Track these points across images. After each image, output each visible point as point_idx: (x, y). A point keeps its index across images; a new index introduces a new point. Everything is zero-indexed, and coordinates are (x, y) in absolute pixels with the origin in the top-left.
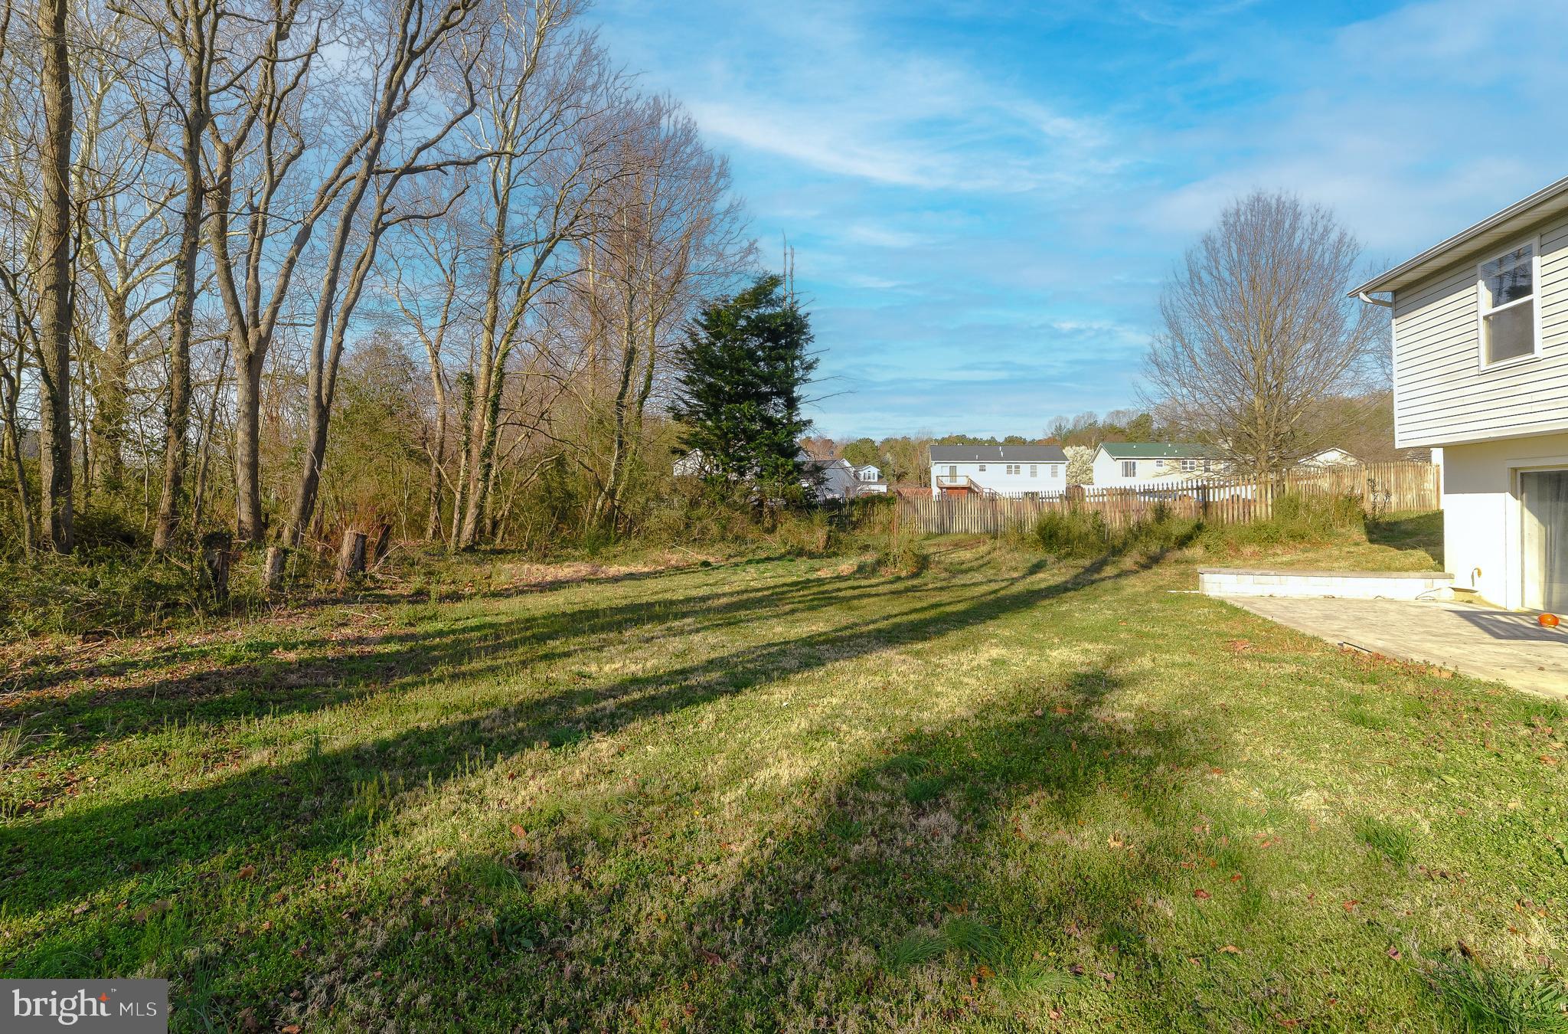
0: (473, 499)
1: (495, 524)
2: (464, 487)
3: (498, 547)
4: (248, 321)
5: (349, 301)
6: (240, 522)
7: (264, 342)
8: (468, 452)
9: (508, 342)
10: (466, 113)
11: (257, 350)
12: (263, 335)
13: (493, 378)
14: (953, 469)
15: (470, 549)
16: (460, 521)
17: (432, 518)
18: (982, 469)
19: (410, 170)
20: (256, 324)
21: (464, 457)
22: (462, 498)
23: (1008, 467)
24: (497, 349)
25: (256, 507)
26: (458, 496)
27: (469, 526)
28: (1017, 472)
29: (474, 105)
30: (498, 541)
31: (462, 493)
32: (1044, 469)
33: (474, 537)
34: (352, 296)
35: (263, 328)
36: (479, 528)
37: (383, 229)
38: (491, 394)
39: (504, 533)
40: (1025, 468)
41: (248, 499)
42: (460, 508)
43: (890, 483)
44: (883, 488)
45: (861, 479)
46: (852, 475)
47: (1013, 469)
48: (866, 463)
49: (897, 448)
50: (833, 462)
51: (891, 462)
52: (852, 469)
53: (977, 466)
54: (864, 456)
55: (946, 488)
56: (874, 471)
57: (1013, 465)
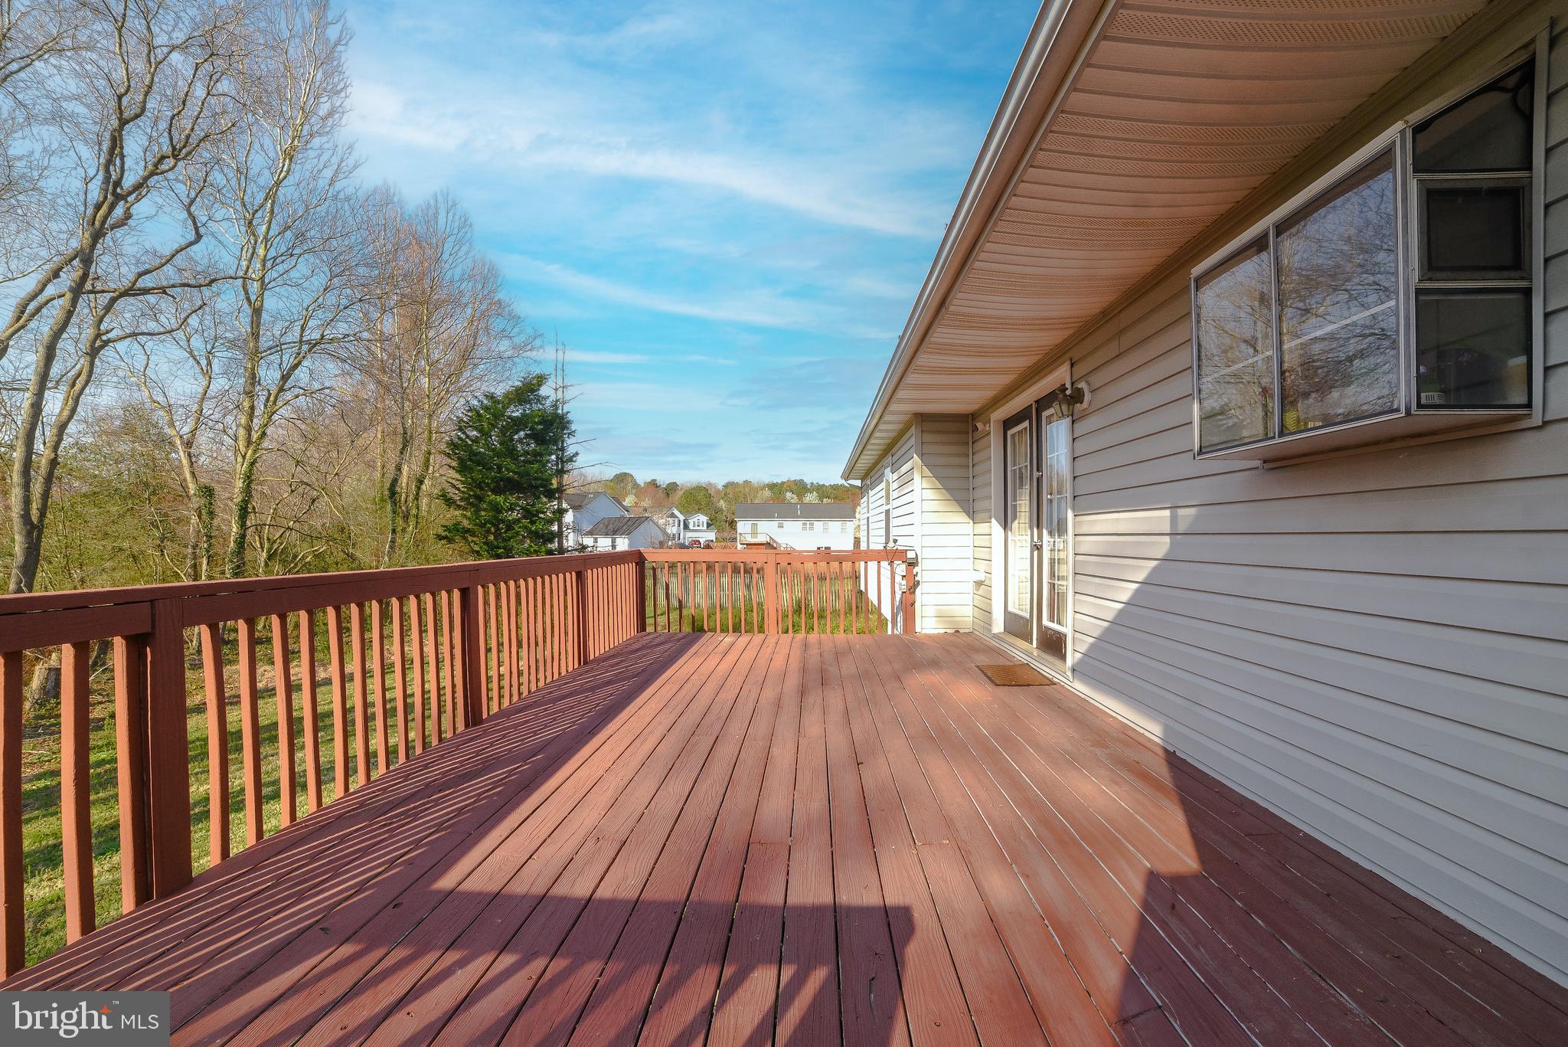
10: (191, 244)
14: (754, 526)
18: (781, 526)
19: (130, 292)
21: (205, 562)
23: (804, 524)
28: (812, 529)
29: (199, 237)
32: (835, 526)
34: (67, 413)
37: (102, 347)
40: (818, 525)
43: (720, 530)
44: (711, 536)
45: (691, 527)
46: (682, 524)
47: (808, 526)
48: (699, 510)
49: (731, 496)
50: (647, 518)
51: (724, 509)
52: (682, 518)
53: (776, 524)
54: (698, 503)
55: (747, 544)
56: (703, 519)
57: (808, 522)
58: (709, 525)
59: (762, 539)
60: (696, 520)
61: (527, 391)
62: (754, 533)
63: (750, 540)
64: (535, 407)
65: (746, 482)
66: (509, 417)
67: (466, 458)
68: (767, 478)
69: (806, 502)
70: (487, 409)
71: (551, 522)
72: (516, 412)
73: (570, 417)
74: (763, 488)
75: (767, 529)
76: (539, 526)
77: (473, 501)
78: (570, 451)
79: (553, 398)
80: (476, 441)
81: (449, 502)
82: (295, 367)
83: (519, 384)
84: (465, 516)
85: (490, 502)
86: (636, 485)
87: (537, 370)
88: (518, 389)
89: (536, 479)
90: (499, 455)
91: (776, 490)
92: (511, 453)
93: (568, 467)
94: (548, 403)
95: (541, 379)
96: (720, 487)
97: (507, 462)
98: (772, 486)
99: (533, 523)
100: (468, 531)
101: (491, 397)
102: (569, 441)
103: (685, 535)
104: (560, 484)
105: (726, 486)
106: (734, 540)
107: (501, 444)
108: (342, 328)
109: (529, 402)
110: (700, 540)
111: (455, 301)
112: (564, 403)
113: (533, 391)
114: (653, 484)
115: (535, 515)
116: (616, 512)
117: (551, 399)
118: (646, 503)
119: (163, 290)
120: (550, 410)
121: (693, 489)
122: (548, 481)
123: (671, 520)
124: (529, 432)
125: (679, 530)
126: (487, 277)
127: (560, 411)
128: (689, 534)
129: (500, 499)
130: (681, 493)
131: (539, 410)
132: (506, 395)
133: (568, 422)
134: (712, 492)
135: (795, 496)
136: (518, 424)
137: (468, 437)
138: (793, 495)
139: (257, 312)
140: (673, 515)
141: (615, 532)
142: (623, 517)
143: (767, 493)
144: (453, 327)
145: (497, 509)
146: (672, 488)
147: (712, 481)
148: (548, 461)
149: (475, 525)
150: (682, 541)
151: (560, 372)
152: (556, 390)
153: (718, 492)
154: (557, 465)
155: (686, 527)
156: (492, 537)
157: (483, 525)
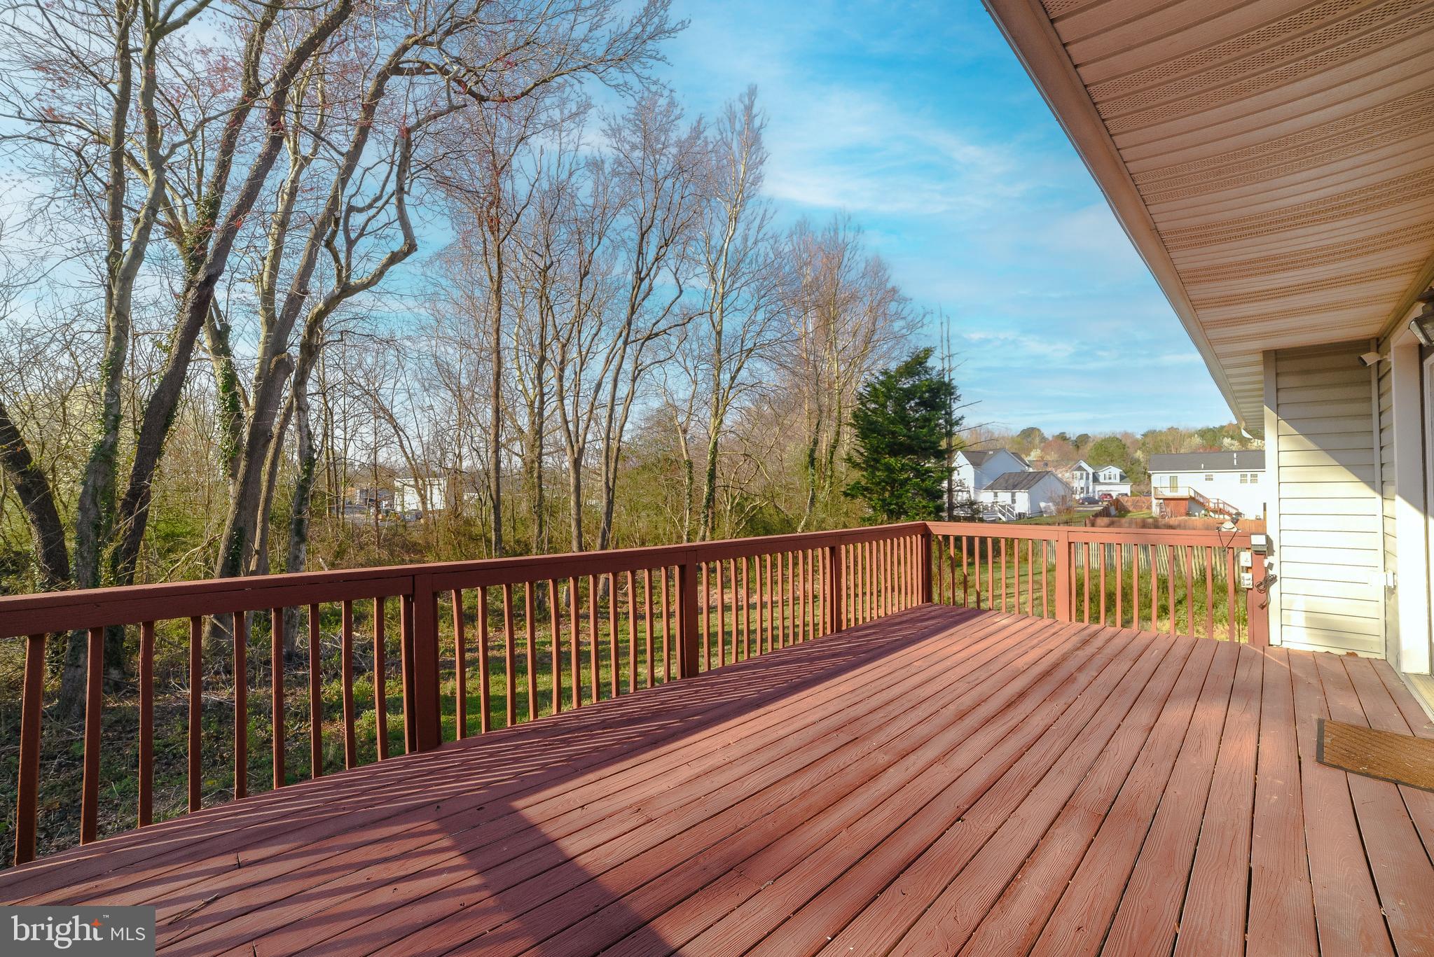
14: (1174, 479)
18: (1209, 479)
19: (651, 336)
23: (1242, 476)
28: (1254, 481)
29: (681, 292)
37: (639, 374)
43: (1136, 482)
44: (1126, 489)
45: (1101, 479)
46: (1091, 476)
47: (1249, 478)
48: (1112, 462)
49: (1151, 446)
50: (1048, 472)
51: (1142, 460)
52: (1091, 471)
53: (1203, 476)
54: (1111, 455)
55: (1164, 499)
56: (1115, 471)
57: (1249, 474)
58: (1122, 478)
59: (1183, 493)
60: (1107, 472)
61: (917, 364)
62: (1174, 486)
63: (1168, 493)
64: (923, 378)
65: (1171, 429)
66: (901, 389)
67: (867, 427)
68: (1200, 424)
69: (1254, 448)
70: (882, 383)
71: (941, 480)
72: (906, 384)
73: (954, 383)
74: (1191, 436)
75: (1189, 483)
76: (928, 483)
77: (872, 463)
78: (956, 415)
79: (939, 367)
80: (874, 411)
81: (856, 465)
82: (739, 369)
83: (909, 359)
84: (863, 476)
85: (885, 464)
86: (1043, 439)
87: (923, 344)
88: (907, 364)
89: (925, 442)
90: (892, 422)
91: (1208, 436)
92: (903, 419)
93: (956, 428)
94: (934, 373)
95: (928, 352)
96: (1139, 437)
97: (900, 428)
98: (1203, 433)
99: (923, 481)
100: (866, 489)
101: (885, 373)
102: (954, 406)
103: (1094, 488)
104: (949, 444)
105: (1145, 435)
106: (1149, 494)
107: (895, 413)
108: (769, 335)
109: (918, 374)
110: (1112, 493)
111: (853, 297)
112: (950, 371)
113: (921, 364)
114: (1062, 437)
115: (924, 474)
116: (1016, 468)
117: (937, 369)
118: (1052, 456)
119: (665, 331)
120: (936, 379)
121: (1105, 440)
122: (936, 444)
123: (1078, 473)
124: (917, 401)
125: (1087, 483)
126: (877, 270)
127: (946, 380)
128: (1098, 488)
129: (892, 460)
130: (1091, 444)
131: (927, 380)
132: (898, 370)
133: (953, 388)
134: (1128, 443)
135: (1236, 443)
136: (909, 394)
137: (868, 409)
138: (1233, 442)
139: (719, 333)
140: (1080, 468)
141: (1014, 487)
142: (1024, 472)
143: (1197, 440)
144: (855, 318)
145: (889, 469)
146: (1083, 439)
147: (1129, 430)
148: (937, 425)
149: (872, 483)
150: (1091, 495)
151: (945, 343)
152: (943, 359)
153: (1136, 442)
154: (946, 428)
155: (1096, 480)
156: (887, 494)
157: (879, 484)
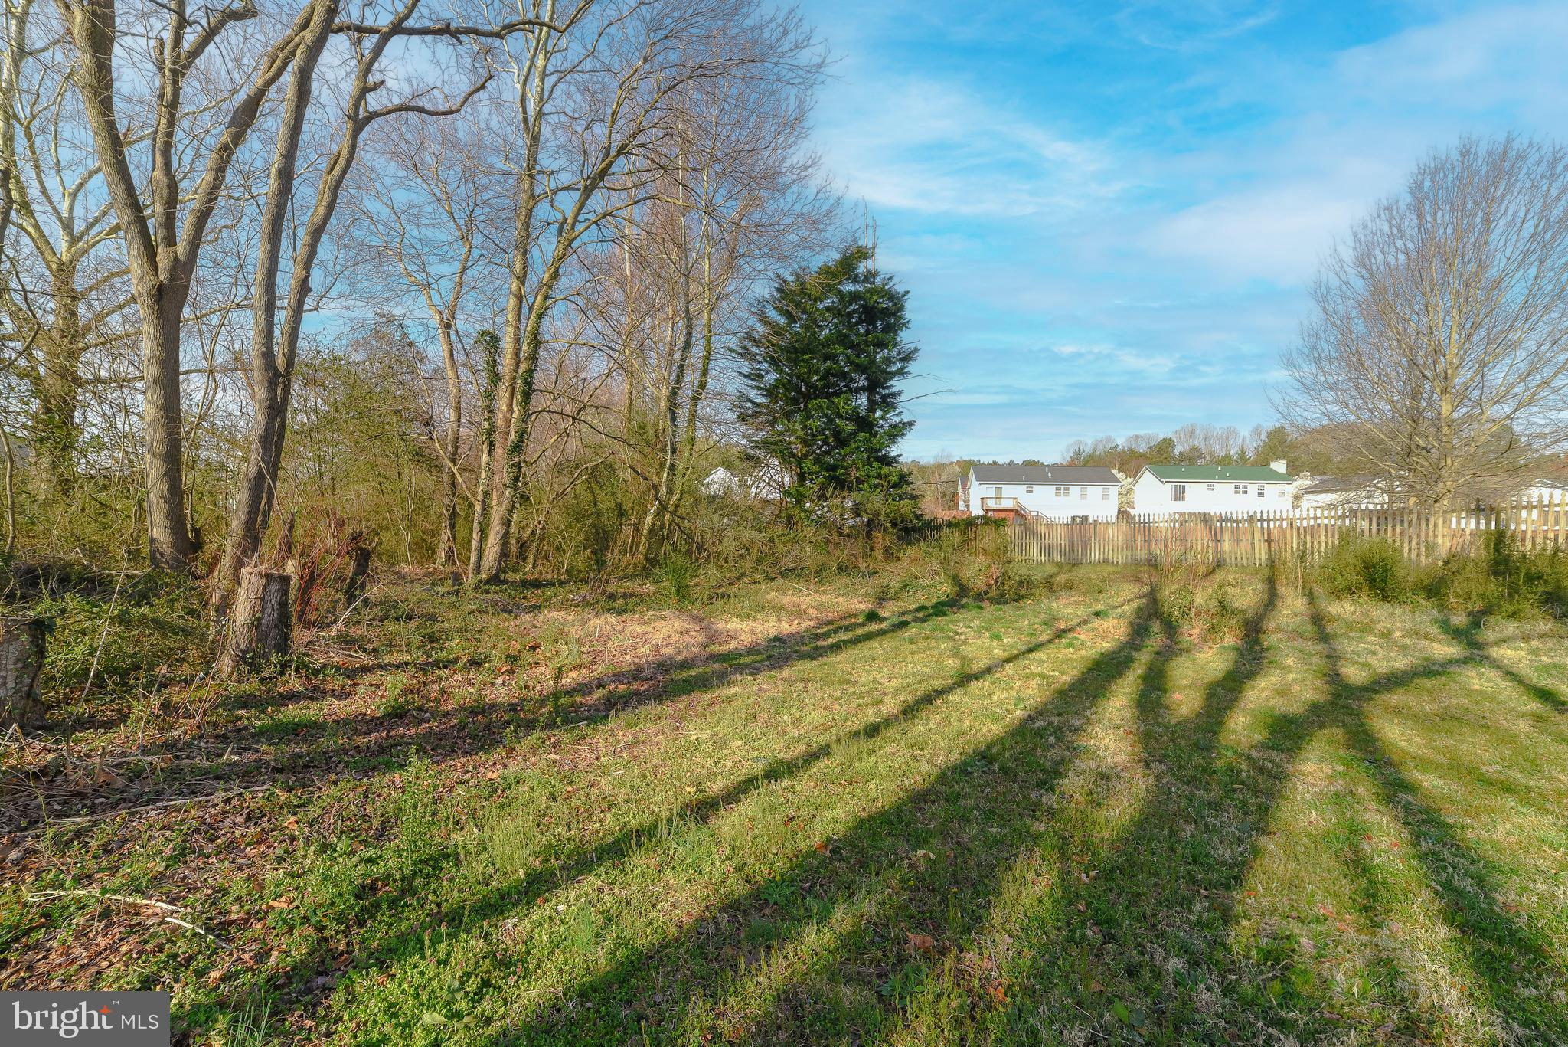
0: (497, 514)
1: (523, 546)
2: (486, 494)
3: (531, 577)
4: (157, 236)
5: (318, 219)
6: (153, 540)
7: (183, 269)
8: (491, 444)
9: (546, 297)
11: (172, 278)
12: (182, 258)
13: (524, 347)
14: (999, 490)
15: (495, 580)
16: (481, 542)
17: (444, 537)
18: (1029, 491)
20: (170, 240)
21: (486, 451)
22: (484, 509)
23: (1059, 487)
24: (531, 308)
25: (176, 521)
26: (478, 508)
27: (492, 550)
28: (1067, 494)
30: (528, 568)
31: (484, 503)
32: (1095, 491)
33: (499, 563)
34: (322, 211)
35: (181, 248)
36: (504, 554)
38: (523, 368)
39: (536, 556)
40: (1075, 490)
41: (164, 507)
42: (481, 523)
47: (1062, 491)
53: (1027, 488)
55: (992, 511)
57: (1062, 487)
59: (1007, 504)
62: (998, 497)
63: (992, 505)
75: (1014, 494)
83: (837, 257)
88: (836, 263)
